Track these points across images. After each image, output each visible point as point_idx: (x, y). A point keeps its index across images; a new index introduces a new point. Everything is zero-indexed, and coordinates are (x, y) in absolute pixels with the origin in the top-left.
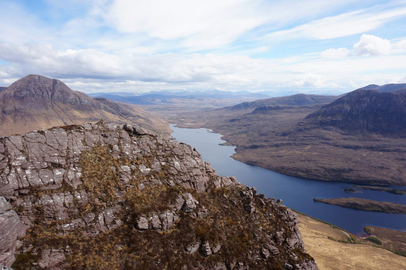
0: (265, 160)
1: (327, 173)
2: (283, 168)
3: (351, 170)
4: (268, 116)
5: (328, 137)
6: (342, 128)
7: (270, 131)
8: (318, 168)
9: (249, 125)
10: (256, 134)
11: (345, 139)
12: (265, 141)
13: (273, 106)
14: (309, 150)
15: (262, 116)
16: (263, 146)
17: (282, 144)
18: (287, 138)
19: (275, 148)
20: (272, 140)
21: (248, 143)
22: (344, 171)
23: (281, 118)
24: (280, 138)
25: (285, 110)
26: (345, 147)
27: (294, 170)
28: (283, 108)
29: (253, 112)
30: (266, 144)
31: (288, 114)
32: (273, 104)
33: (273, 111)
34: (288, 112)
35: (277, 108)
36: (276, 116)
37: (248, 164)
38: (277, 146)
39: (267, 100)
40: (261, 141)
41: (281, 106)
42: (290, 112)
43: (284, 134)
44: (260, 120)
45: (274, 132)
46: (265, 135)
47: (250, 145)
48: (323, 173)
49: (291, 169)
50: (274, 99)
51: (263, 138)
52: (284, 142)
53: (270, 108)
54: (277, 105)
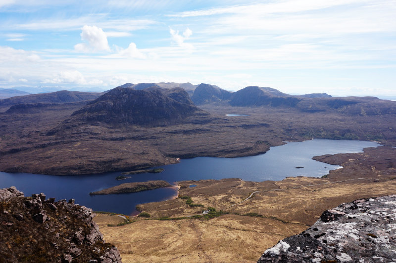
0: (31, 164)
1: (99, 166)
2: (53, 169)
3: (119, 160)
4: (29, 115)
5: (96, 132)
6: (108, 123)
7: (33, 132)
8: (90, 163)
9: (4, 126)
10: (15, 137)
11: (111, 132)
12: (28, 143)
13: (33, 104)
14: (79, 147)
15: (20, 115)
16: (25, 149)
17: (50, 144)
18: (54, 137)
19: (41, 150)
20: (37, 141)
21: (6, 147)
22: (114, 161)
23: (45, 117)
24: (46, 138)
25: (48, 108)
26: (113, 139)
27: (65, 169)
28: (46, 105)
29: (8, 112)
30: (29, 146)
31: (52, 111)
32: (33, 101)
33: (33, 109)
34: (52, 110)
35: (39, 106)
36: (38, 114)
37: (8, 172)
38: (43, 146)
39: (25, 97)
40: (23, 142)
41: (43, 103)
42: (55, 110)
43: (50, 133)
44: (18, 120)
45: (38, 132)
46: (28, 136)
47: (8, 149)
48: (95, 167)
49: (63, 168)
50: (33, 96)
51: (25, 139)
52: (52, 141)
53: (30, 106)
54: (38, 102)
